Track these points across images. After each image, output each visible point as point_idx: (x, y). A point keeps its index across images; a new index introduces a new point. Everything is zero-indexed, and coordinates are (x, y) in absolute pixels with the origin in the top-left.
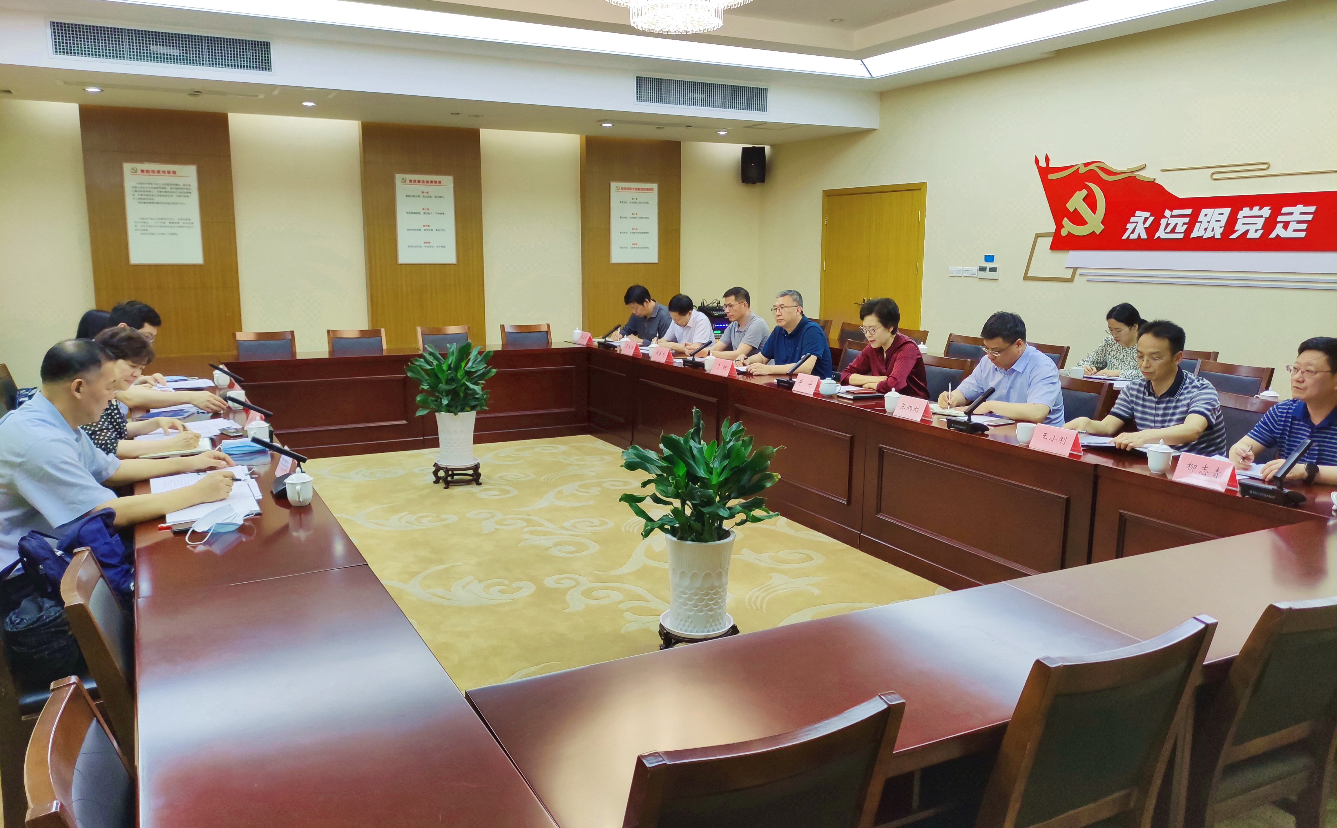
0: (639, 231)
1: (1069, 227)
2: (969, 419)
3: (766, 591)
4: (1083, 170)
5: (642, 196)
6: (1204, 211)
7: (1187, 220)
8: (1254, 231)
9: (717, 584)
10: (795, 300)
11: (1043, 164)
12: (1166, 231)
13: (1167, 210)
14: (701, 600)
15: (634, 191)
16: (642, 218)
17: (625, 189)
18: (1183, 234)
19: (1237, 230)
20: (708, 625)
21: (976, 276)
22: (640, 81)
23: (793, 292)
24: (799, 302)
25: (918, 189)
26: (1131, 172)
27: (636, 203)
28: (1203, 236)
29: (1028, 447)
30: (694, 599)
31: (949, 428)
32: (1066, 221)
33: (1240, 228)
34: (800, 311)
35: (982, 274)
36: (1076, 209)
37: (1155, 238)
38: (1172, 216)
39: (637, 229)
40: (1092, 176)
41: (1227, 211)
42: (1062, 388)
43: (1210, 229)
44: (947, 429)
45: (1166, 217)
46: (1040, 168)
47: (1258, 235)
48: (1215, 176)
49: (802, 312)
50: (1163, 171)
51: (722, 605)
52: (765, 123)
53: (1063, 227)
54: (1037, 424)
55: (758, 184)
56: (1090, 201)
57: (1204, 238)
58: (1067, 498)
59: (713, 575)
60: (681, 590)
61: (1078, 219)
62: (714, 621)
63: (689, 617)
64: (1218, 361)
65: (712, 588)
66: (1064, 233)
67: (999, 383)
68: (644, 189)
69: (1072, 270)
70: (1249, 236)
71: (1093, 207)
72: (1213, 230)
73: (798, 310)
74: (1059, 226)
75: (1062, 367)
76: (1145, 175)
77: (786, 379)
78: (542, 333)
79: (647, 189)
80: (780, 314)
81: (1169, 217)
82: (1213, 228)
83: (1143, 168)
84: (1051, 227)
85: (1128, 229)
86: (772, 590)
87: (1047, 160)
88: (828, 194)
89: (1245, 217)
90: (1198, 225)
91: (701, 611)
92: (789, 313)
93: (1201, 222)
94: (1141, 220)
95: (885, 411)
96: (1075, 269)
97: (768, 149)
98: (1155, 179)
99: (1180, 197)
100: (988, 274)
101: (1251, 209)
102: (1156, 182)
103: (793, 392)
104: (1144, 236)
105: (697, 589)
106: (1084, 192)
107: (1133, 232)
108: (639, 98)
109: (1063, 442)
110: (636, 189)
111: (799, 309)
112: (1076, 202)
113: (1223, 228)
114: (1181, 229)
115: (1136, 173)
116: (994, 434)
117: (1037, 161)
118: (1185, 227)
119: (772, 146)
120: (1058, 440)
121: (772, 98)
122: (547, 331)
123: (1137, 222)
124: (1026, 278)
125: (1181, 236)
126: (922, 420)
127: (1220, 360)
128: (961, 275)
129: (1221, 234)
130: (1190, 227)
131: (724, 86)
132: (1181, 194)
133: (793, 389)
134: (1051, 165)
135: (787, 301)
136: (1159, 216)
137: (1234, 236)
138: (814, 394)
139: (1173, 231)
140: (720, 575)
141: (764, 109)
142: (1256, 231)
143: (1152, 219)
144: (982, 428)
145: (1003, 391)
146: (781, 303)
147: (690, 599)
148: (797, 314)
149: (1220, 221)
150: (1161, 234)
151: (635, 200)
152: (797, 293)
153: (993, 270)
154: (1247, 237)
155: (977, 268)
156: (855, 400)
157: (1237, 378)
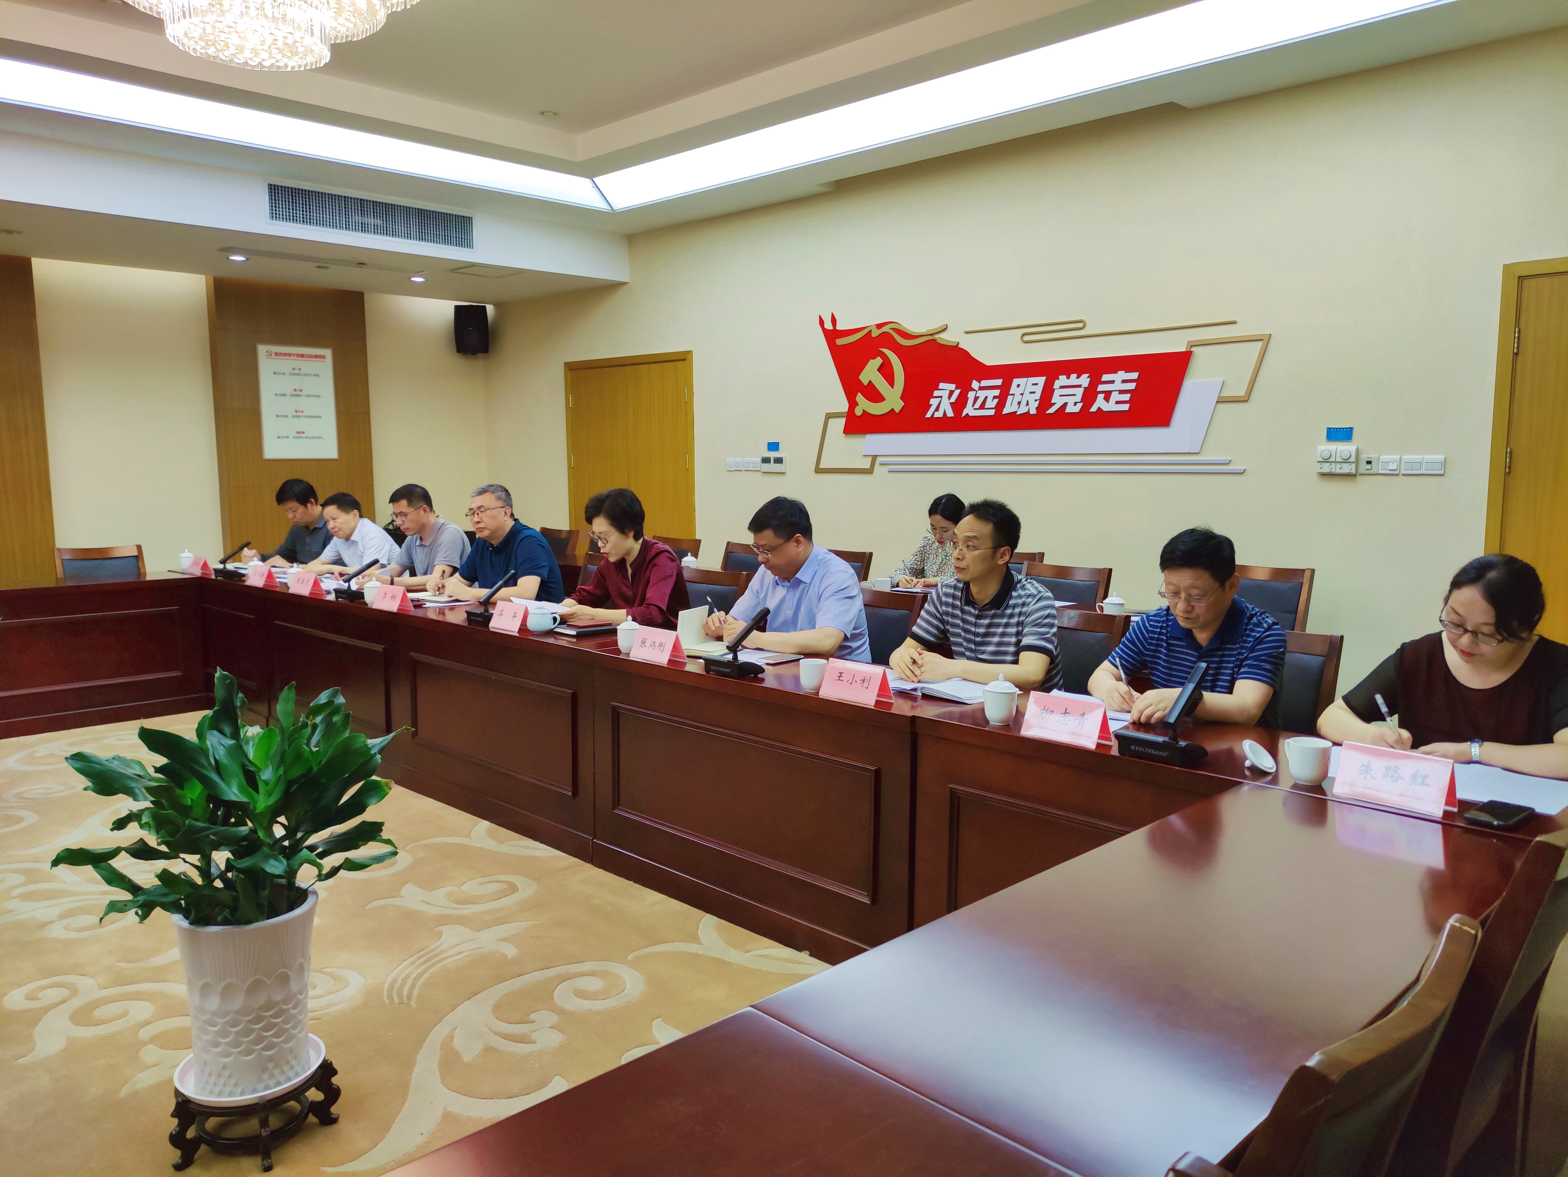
0: (307, 415)
1: (864, 405)
2: (735, 657)
3: (425, 962)
4: (876, 333)
5: (307, 366)
6: (1016, 381)
7: (997, 392)
8: (1073, 403)
9: (277, 997)
10: (499, 498)
11: (829, 326)
12: (975, 407)
13: (974, 381)
14: (247, 1032)
15: (295, 358)
16: (310, 396)
17: (281, 354)
18: (994, 410)
19: (1054, 404)
20: (266, 1076)
21: (758, 469)
22: (275, 191)
23: (495, 487)
24: (505, 500)
25: (682, 359)
26: (932, 335)
27: (300, 374)
28: (1016, 412)
29: (818, 695)
30: (231, 1032)
31: (708, 673)
32: (860, 398)
33: (1057, 400)
34: (509, 514)
35: (767, 467)
36: (870, 381)
37: (963, 415)
38: (981, 388)
39: (302, 412)
40: (886, 340)
41: (1041, 380)
42: (864, 605)
43: (1023, 403)
44: (704, 673)
45: (973, 390)
46: (825, 331)
47: (1077, 409)
48: (1026, 338)
49: (512, 515)
50: (967, 333)
51: (294, 1032)
52: (473, 265)
53: (857, 404)
54: (828, 659)
55: (481, 355)
56: (886, 371)
57: (1018, 414)
58: (876, 770)
59: (269, 982)
60: (206, 1017)
61: (874, 395)
62: (277, 1066)
63: (224, 1068)
64: (1045, 562)
65: (269, 1005)
66: (858, 412)
67: (782, 601)
68: (311, 356)
69: (870, 459)
70: (1069, 409)
71: (890, 378)
72: (1027, 404)
73: (506, 513)
74: (853, 404)
75: (865, 578)
76: (947, 338)
77: (480, 610)
78: (127, 559)
79: (316, 356)
80: (480, 520)
81: (977, 389)
82: (1028, 401)
83: (944, 329)
84: (843, 406)
85: (931, 405)
86: (437, 959)
87: (834, 321)
88: (575, 369)
89: (1062, 387)
90: (1010, 398)
91: (249, 1052)
92: (493, 518)
93: (1014, 395)
94: (945, 394)
95: (619, 652)
96: (874, 458)
97: (490, 309)
98: (958, 343)
99: (988, 363)
100: (772, 467)
101: (1068, 377)
102: (959, 346)
103: (491, 629)
104: (950, 414)
105: (237, 1012)
106: (878, 361)
107: (937, 409)
108: (275, 215)
109: (866, 684)
110: (298, 355)
111: (507, 511)
112: (870, 373)
113: (1038, 402)
114: (992, 403)
115: (937, 336)
116: (770, 680)
117: (821, 322)
118: (996, 401)
119: (496, 305)
120: (859, 682)
121: (479, 230)
122: (136, 557)
123: (941, 397)
124: (818, 470)
125: (992, 412)
126: (670, 661)
127: (1046, 561)
128: (741, 469)
129: (1036, 408)
130: (1002, 400)
131: (408, 209)
132: (989, 360)
133: (490, 625)
134: (839, 327)
135: (488, 500)
136: (966, 389)
137: (1052, 410)
138: (520, 630)
139: (982, 407)
140: (284, 980)
141: (470, 245)
142: (1075, 404)
143: (957, 392)
144: (753, 671)
145: (788, 612)
146: (479, 504)
147: (224, 1034)
148: (506, 519)
149: (1034, 392)
150: (969, 410)
151: (297, 371)
152: (501, 487)
153: (779, 461)
154: (1066, 411)
155: (759, 460)
156: (579, 636)
157: (1069, 584)
